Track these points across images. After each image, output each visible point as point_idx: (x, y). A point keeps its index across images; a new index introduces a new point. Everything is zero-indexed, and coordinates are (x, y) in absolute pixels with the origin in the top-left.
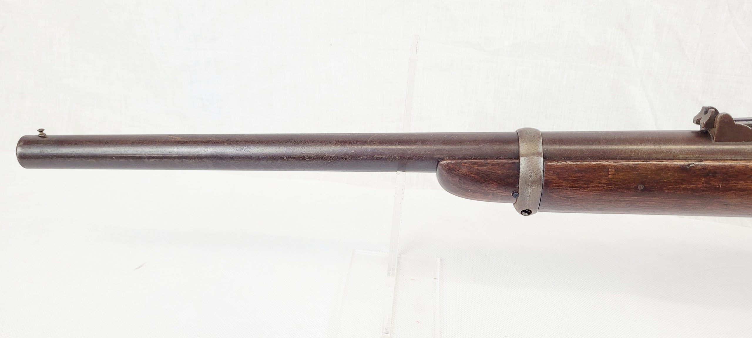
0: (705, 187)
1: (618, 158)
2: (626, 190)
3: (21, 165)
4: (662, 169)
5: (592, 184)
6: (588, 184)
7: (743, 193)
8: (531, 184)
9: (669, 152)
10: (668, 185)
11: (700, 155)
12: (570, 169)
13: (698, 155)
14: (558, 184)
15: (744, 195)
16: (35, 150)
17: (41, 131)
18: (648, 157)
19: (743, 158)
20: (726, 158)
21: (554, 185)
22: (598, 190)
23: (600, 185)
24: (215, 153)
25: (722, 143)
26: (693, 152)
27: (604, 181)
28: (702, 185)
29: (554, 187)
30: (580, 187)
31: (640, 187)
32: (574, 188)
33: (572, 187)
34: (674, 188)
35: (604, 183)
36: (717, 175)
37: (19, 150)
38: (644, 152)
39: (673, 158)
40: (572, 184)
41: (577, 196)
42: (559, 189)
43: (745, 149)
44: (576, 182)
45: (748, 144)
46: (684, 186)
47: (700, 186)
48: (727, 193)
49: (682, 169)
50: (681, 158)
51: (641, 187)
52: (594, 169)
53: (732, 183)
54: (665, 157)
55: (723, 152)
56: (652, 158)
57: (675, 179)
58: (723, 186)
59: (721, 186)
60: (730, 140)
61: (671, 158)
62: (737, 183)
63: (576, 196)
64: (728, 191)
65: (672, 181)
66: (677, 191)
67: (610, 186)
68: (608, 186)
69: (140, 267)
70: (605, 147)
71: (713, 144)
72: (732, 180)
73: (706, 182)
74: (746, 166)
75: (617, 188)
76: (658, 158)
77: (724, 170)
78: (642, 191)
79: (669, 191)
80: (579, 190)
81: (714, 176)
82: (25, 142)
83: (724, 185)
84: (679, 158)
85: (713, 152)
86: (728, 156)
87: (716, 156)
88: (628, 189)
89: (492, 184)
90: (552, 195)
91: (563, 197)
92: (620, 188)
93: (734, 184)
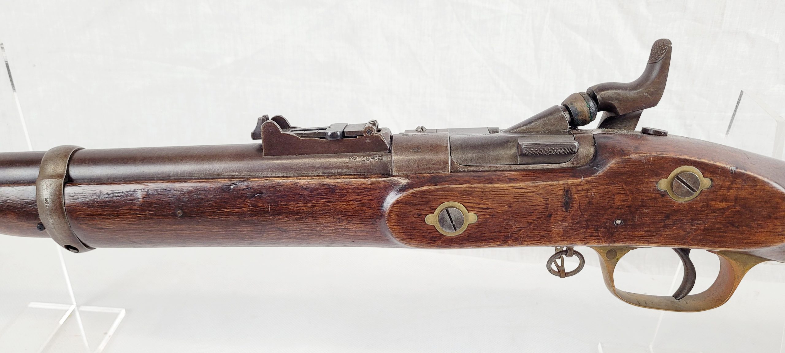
0: (252, 211)
1: (155, 178)
2: (163, 217)
4: (201, 190)
5: (122, 211)
6: (118, 211)
8: (50, 213)
9: (213, 170)
10: (210, 210)
11: (247, 172)
13: (246, 173)
14: (82, 212)
15: (299, 219)
18: (189, 176)
19: (296, 175)
20: (277, 175)
21: (79, 213)
22: (131, 218)
23: (132, 212)
25: (273, 157)
26: (239, 170)
27: (136, 207)
28: (248, 208)
29: (79, 216)
31: (179, 213)
32: (102, 216)
34: (217, 212)
35: (136, 210)
36: (264, 195)
38: (184, 170)
39: (218, 177)
40: (99, 212)
41: (111, 226)
42: (86, 218)
43: (298, 164)
44: (103, 209)
45: (302, 158)
46: (228, 210)
47: (246, 209)
48: (279, 217)
49: (226, 189)
50: (227, 177)
53: (282, 205)
54: (209, 176)
55: (274, 168)
56: (194, 177)
57: (217, 202)
58: (273, 209)
59: (270, 209)
60: (281, 154)
62: (288, 205)
63: (109, 226)
64: (279, 215)
65: (214, 204)
66: (222, 216)
67: (144, 213)
68: (141, 213)
71: (263, 159)
72: (282, 200)
73: (253, 205)
74: (296, 184)
75: (152, 214)
76: (200, 177)
77: (271, 189)
78: (180, 218)
79: (212, 217)
80: (109, 219)
81: (260, 198)
83: (273, 207)
84: (224, 177)
85: (262, 169)
86: (279, 173)
87: (265, 174)
88: (166, 216)
89: (10, 215)
90: (81, 226)
91: (94, 229)
92: (155, 216)
93: (285, 206)
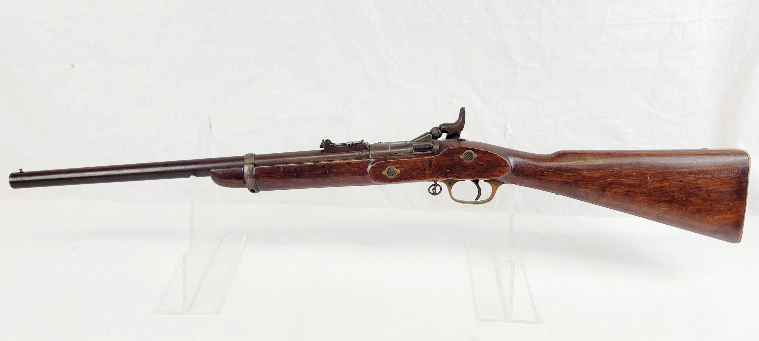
0: (322, 173)
1: (286, 163)
3: (11, 186)
4: (303, 166)
5: (275, 175)
6: (273, 175)
7: (337, 174)
8: (249, 177)
9: (306, 159)
10: (306, 173)
11: (319, 160)
12: (265, 169)
14: (261, 176)
16: (19, 179)
17: (21, 170)
18: (298, 162)
19: (336, 159)
20: (329, 160)
21: (259, 176)
22: (278, 177)
23: (279, 175)
24: (106, 174)
25: (328, 154)
26: (316, 159)
27: (280, 173)
29: (260, 178)
30: (270, 177)
33: (267, 177)
34: (309, 174)
35: (280, 174)
36: (325, 167)
37: (11, 179)
38: (296, 160)
41: (270, 181)
42: (262, 178)
43: (337, 156)
44: (268, 174)
45: (338, 154)
46: (313, 173)
47: (319, 173)
48: (331, 175)
49: (311, 165)
50: (312, 161)
51: (295, 175)
52: (275, 168)
54: (305, 161)
55: (328, 158)
56: (300, 162)
59: (328, 172)
60: (331, 152)
61: (308, 161)
65: (308, 171)
66: (311, 175)
67: (283, 176)
69: (73, 249)
70: (280, 159)
71: (324, 155)
72: (332, 169)
73: (322, 171)
76: (302, 162)
77: (328, 165)
78: (296, 176)
79: (307, 176)
81: (324, 168)
82: (13, 175)
85: (324, 158)
87: (325, 160)
88: (290, 176)
89: (233, 178)
90: (260, 181)
91: (265, 182)
92: (287, 176)
93: (333, 171)
